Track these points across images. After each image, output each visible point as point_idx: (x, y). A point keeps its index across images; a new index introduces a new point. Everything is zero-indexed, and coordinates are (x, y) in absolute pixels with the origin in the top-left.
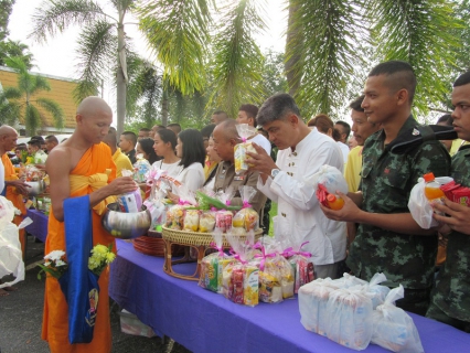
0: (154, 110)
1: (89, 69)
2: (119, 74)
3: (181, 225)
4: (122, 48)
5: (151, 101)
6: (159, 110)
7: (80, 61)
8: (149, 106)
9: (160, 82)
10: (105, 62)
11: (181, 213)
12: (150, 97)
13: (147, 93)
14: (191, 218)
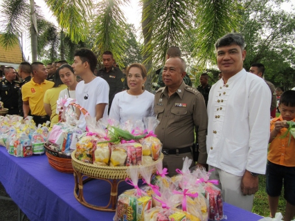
0: (56, 53)
1: (11, 24)
2: (32, 30)
3: (91, 157)
4: (33, 12)
5: (53, 48)
6: (59, 53)
7: (4, 18)
8: (52, 50)
9: (59, 36)
10: (22, 21)
11: (91, 144)
12: (53, 45)
13: (51, 42)
14: (102, 151)
